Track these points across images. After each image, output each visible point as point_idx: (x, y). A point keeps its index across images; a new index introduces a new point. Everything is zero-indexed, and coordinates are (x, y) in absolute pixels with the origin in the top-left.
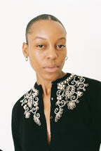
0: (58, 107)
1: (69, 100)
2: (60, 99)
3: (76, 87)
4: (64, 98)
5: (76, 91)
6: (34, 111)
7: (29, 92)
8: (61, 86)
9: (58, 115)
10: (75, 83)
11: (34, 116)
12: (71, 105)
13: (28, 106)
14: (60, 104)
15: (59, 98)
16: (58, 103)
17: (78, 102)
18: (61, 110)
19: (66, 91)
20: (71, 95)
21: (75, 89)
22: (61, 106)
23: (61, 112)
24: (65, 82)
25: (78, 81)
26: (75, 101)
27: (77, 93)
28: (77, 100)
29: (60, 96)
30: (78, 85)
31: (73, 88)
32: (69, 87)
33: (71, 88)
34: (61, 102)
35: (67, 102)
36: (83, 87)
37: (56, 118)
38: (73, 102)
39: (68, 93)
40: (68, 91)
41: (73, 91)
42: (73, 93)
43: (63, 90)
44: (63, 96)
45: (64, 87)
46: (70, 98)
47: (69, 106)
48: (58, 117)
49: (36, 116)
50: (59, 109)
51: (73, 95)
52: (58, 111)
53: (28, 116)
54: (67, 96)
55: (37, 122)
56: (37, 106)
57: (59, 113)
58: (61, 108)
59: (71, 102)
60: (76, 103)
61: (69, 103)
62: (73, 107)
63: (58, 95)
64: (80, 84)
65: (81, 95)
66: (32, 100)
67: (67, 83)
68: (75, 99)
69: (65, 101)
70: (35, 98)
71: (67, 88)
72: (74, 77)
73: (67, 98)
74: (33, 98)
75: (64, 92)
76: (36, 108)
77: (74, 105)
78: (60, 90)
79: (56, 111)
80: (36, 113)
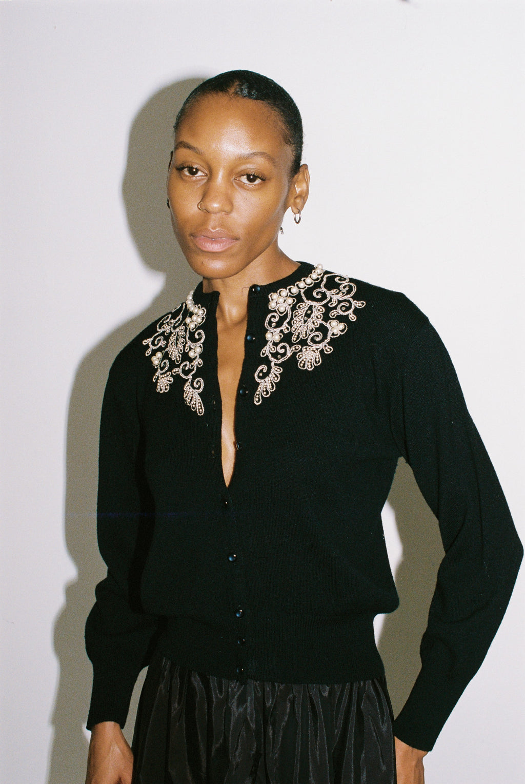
0: (267, 361)
1: (303, 343)
2: (277, 338)
3: (328, 309)
4: (287, 338)
5: (326, 318)
6: (186, 373)
7: (174, 315)
8: (280, 301)
9: (266, 385)
10: (324, 296)
11: (187, 387)
12: (310, 357)
13: (166, 356)
14: (275, 355)
15: (273, 335)
16: (267, 350)
17: (329, 350)
18: (276, 371)
19: (295, 316)
20: (311, 329)
21: (322, 314)
22: (276, 360)
23: (274, 376)
24: (295, 290)
25: (335, 290)
26: (321, 346)
27: (328, 325)
28: (327, 345)
29: (276, 330)
30: (334, 303)
31: (319, 308)
32: (307, 305)
33: (311, 308)
34: (277, 347)
35: (296, 349)
36: (348, 309)
37: (259, 395)
38: (313, 350)
39: (300, 323)
40: (300, 318)
41: (317, 317)
42: (316, 324)
43: (287, 312)
44: (286, 330)
45: (290, 305)
46: (307, 339)
47: (303, 360)
48: (263, 391)
49: (191, 388)
50: (269, 368)
51: (317, 330)
52: (265, 375)
53: (167, 387)
54: (299, 331)
55: (193, 404)
56: (198, 357)
57: (269, 379)
58: (276, 364)
59: (308, 349)
60: (322, 352)
61: (301, 351)
62: (315, 364)
63: (271, 326)
64: (338, 300)
65: (340, 331)
66: (185, 338)
67: (300, 291)
68: (319, 342)
69: (291, 345)
70: (195, 332)
71: (299, 307)
72: (322, 278)
73: (296, 337)
74: (186, 331)
75: (287, 320)
76: (194, 362)
77: (316, 358)
78: (277, 313)
79: (261, 375)
80: (194, 377)
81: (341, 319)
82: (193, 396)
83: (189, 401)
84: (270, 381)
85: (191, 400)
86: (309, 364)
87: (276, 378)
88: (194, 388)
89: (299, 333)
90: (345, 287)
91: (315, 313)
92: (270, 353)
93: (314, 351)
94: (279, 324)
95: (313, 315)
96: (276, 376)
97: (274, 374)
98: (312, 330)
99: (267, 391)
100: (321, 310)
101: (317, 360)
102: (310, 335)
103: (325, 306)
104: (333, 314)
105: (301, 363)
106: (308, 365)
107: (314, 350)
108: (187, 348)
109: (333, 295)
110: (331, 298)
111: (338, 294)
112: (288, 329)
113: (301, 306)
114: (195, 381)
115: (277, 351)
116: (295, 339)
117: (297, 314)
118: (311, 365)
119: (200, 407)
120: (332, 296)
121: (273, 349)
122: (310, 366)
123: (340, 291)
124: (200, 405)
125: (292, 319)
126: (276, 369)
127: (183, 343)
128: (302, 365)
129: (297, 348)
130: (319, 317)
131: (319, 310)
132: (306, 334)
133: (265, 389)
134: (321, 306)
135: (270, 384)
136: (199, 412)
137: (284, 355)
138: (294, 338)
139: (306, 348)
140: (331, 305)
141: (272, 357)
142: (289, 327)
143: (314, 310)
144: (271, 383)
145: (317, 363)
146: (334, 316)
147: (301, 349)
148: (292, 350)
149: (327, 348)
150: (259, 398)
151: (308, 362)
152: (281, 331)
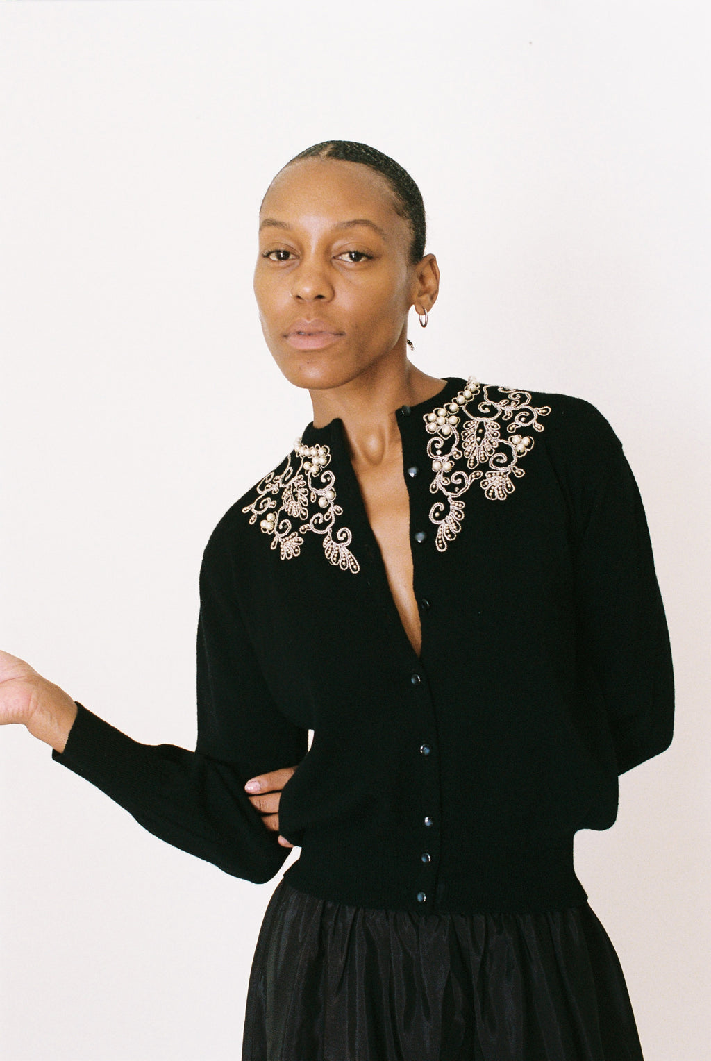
0: (444, 499)
1: (484, 467)
2: (447, 466)
3: (503, 424)
4: (460, 464)
5: (505, 435)
6: (321, 527)
8: (439, 422)
9: (448, 527)
10: (493, 411)
12: (498, 484)
13: (283, 516)
14: (451, 488)
15: (441, 464)
16: (438, 483)
17: (520, 473)
18: (455, 507)
19: (465, 437)
20: (489, 450)
21: (498, 430)
22: (453, 494)
23: (456, 513)
24: (454, 407)
25: (504, 401)
26: (509, 469)
27: (508, 443)
28: (515, 467)
29: (443, 457)
30: (509, 415)
31: (492, 425)
32: (476, 422)
33: (481, 425)
34: (450, 479)
35: (476, 477)
36: (528, 419)
37: (441, 539)
38: (500, 475)
39: (473, 445)
40: (471, 438)
41: (493, 435)
42: (494, 444)
43: (453, 434)
44: (457, 455)
45: (454, 425)
46: (488, 462)
47: (490, 489)
48: (447, 534)
49: (334, 543)
50: (447, 505)
51: (497, 450)
52: (443, 515)
53: (296, 550)
54: (474, 454)
55: (343, 561)
56: (332, 504)
57: (451, 518)
58: (453, 499)
59: (493, 474)
60: (512, 476)
61: (484, 477)
62: (507, 492)
63: (436, 454)
64: (513, 411)
65: (526, 447)
66: (307, 487)
67: (461, 409)
68: (506, 465)
69: (469, 472)
70: (319, 477)
71: (467, 426)
72: (481, 389)
73: (472, 461)
74: (305, 478)
75: (456, 443)
76: (329, 511)
77: (507, 485)
78: (439, 436)
79: (437, 514)
80: (335, 529)
81: (523, 432)
82: (339, 552)
83: (335, 559)
84: (452, 521)
85: (338, 558)
86: (500, 492)
87: (459, 516)
88: (338, 542)
89: (475, 457)
90: (514, 396)
91: (489, 432)
92: (443, 486)
93: (503, 476)
94: (446, 450)
95: (486, 433)
96: (459, 513)
97: (456, 511)
98: (492, 451)
99: (451, 533)
100: (495, 426)
101: (509, 486)
102: (490, 457)
103: (499, 420)
104: (511, 428)
105: (488, 492)
106: (499, 494)
107: (502, 474)
108: (312, 497)
109: (504, 406)
110: (503, 411)
111: (509, 404)
112: (459, 453)
113: (469, 425)
114: (339, 533)
115: (451, 483)
116: (472, 464)
117: (466, 434)
118: (503, 493)
119: (353, 563)
120: (503, 408)
121: (446, 481)
122: (502, 495)
123: (511, 401)
124: (352, 560)
125: (461, 441)
126: (457, 504)
127: (305, 493)
128: (490, 494)
129: (478, 474)
130: (495, 434)
131: (493, 427)
132: (485, 456)
133: (448, 531)
134: (494, 421)
135: (454, 524)
136: (353, 569)
137: (462, 485)
138: (470, 464)
139: (491, 474)
140: (506, 417)
141: (447, 491)
142: (460, 452)
143: (486, 427)
144: (455, 522)
145: (509, 491)
146: (513, 430)
147: (484, 475)
148: (472, 478)
149: (517, 471)
150: (442, 543)
151: (498, 490)
152: (451, 458)
